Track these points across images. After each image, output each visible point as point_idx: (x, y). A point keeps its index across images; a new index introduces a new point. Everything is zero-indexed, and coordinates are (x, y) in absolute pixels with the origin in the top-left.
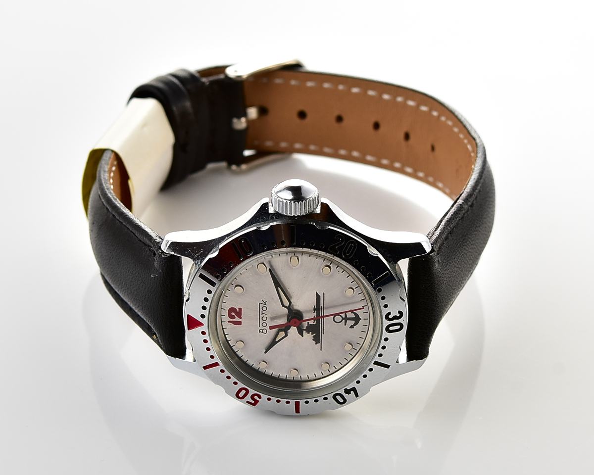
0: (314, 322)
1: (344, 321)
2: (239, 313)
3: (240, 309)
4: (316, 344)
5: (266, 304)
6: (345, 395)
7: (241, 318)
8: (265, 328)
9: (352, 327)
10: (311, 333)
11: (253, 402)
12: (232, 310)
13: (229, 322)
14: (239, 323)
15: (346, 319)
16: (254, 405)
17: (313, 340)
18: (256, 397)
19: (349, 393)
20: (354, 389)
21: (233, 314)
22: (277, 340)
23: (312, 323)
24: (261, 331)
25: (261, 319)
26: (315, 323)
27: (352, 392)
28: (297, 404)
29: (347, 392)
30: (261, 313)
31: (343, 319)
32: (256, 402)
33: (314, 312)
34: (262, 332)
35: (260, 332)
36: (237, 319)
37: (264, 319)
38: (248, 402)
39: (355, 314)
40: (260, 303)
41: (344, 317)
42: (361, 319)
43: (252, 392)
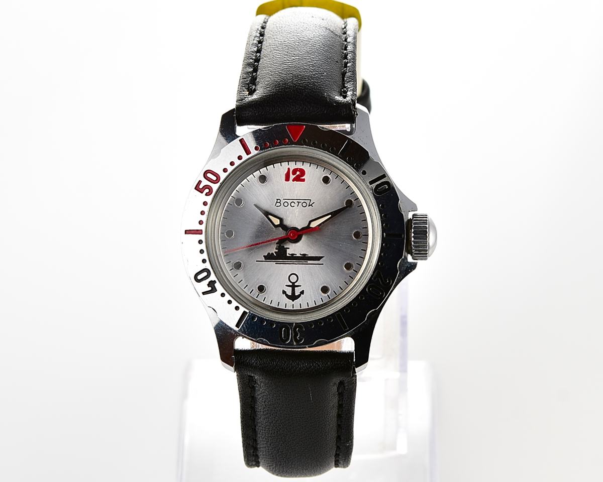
0: (289, 254)
1: (291, 284)
2: (298, 179)
3: (303, 180)
4: (264, 256)
5: (309, 206)
6: (207, 281)
7: (293, 180)
8: (282, 204)
9: (284, 292)
10: (277, 251)
11: (201, 187)
12: (303, 172)
13: (289, 169)
14: (287, 179)
15: (293, 286)
16: (197, 188)
17: (269, 253)
18: (207, 191)
19: (209, 285)
20: (214, 290)
21: (298, 173)
22: (270, 217)
24: (279, 201)
25: (293, 201)
26: (288, 255)
27: (210, 289)
28: (199, 232)
29: (212, 284)
30: (298, 201)
31: (293, 283)
32: (201, 191)
33: (300, 254)
34: (277, 202)
35: (277, 200)
36: (292, 177)
37: (292, 204)
38: (200, 182)
39: (299, 296)
40: (310, 200)
41: (296, 284)
42: (293, 301)
43: (215, 187)
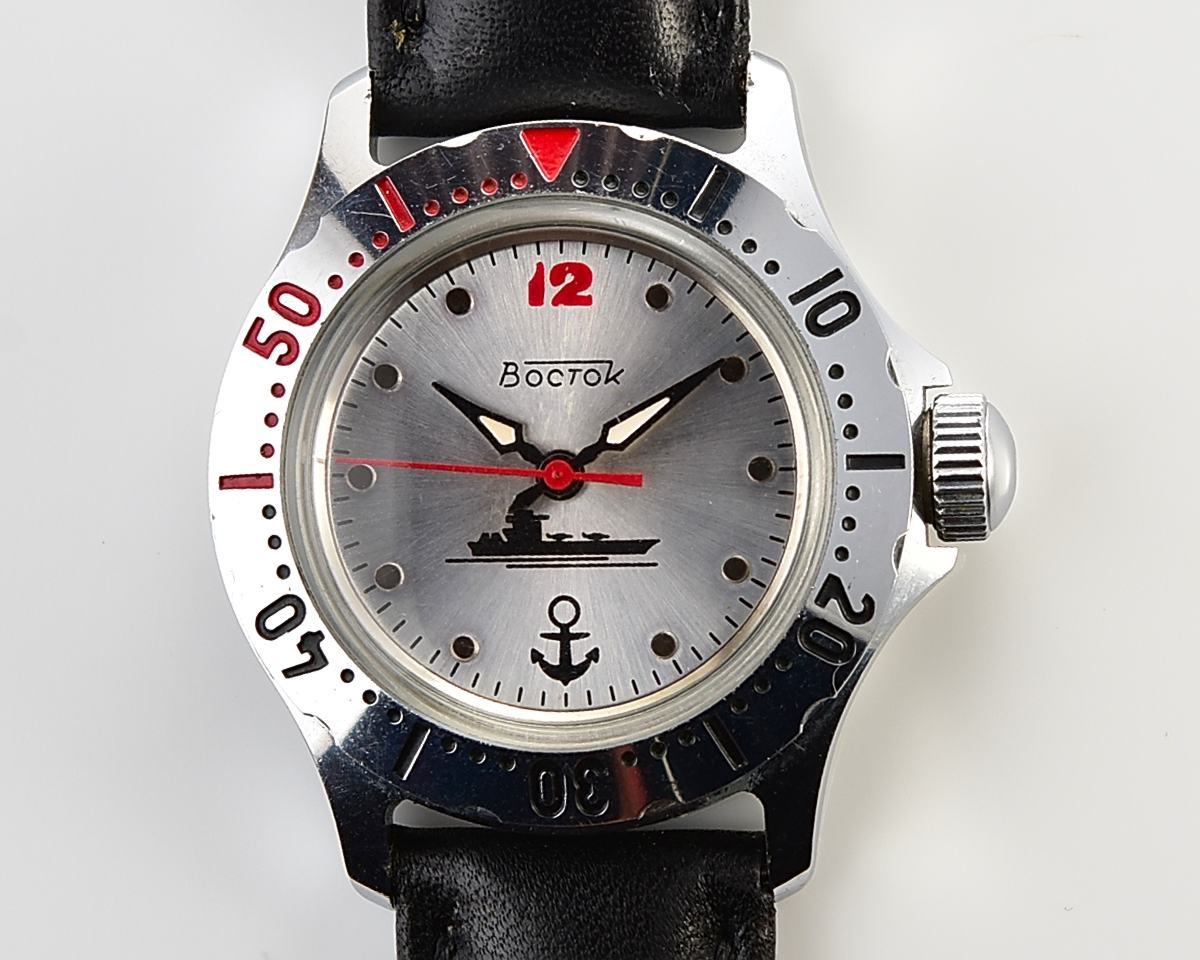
0: (548, 536)
1: (558, 630)
2: (568, 297)
3: (588, 301)
4: (470, 544)
5: (607, 381)
6: (296, 635)
7: (556, 302)
8: (522, 379)
9: (537, 657)
10: (510, 526)
11: (262, 337)
12: (583, 276)
13: (540, 266)
14: (536, 297)
15: (565, 636)
16: (250, 341)
17: (485, 535)
18: (282, 349)
19: (302, 647)
20: (317, 662)
21: (569, 278)
22: (483, 419)
23: (544, 532)
24: (511, 369)
25: (556, 366)
26: (544, 538)
27: (306, 657)
28: (261, 481)
29: (310, 642)
30: (573, 366)
31: (565, 628)
32: (263, 351)
33: (584, 535)
34: (506, 373)
35: (507, 364)
36: (551, 291)
37: (555, 377)
38: (258, 322)
39: (583, 668)
40: (611, 362)
41: (573, 630)
42: (566, 684)
43: (306, 336)
